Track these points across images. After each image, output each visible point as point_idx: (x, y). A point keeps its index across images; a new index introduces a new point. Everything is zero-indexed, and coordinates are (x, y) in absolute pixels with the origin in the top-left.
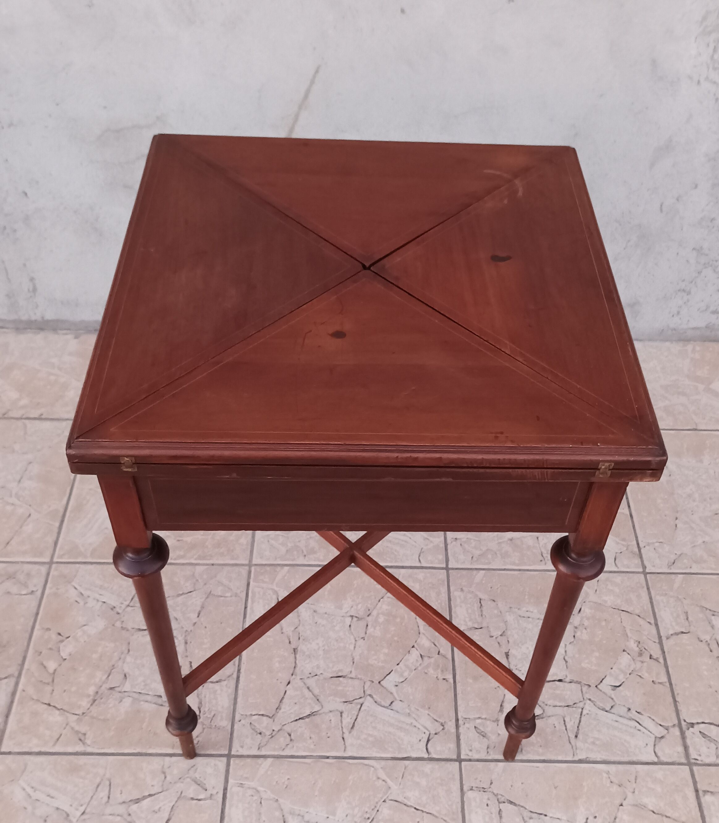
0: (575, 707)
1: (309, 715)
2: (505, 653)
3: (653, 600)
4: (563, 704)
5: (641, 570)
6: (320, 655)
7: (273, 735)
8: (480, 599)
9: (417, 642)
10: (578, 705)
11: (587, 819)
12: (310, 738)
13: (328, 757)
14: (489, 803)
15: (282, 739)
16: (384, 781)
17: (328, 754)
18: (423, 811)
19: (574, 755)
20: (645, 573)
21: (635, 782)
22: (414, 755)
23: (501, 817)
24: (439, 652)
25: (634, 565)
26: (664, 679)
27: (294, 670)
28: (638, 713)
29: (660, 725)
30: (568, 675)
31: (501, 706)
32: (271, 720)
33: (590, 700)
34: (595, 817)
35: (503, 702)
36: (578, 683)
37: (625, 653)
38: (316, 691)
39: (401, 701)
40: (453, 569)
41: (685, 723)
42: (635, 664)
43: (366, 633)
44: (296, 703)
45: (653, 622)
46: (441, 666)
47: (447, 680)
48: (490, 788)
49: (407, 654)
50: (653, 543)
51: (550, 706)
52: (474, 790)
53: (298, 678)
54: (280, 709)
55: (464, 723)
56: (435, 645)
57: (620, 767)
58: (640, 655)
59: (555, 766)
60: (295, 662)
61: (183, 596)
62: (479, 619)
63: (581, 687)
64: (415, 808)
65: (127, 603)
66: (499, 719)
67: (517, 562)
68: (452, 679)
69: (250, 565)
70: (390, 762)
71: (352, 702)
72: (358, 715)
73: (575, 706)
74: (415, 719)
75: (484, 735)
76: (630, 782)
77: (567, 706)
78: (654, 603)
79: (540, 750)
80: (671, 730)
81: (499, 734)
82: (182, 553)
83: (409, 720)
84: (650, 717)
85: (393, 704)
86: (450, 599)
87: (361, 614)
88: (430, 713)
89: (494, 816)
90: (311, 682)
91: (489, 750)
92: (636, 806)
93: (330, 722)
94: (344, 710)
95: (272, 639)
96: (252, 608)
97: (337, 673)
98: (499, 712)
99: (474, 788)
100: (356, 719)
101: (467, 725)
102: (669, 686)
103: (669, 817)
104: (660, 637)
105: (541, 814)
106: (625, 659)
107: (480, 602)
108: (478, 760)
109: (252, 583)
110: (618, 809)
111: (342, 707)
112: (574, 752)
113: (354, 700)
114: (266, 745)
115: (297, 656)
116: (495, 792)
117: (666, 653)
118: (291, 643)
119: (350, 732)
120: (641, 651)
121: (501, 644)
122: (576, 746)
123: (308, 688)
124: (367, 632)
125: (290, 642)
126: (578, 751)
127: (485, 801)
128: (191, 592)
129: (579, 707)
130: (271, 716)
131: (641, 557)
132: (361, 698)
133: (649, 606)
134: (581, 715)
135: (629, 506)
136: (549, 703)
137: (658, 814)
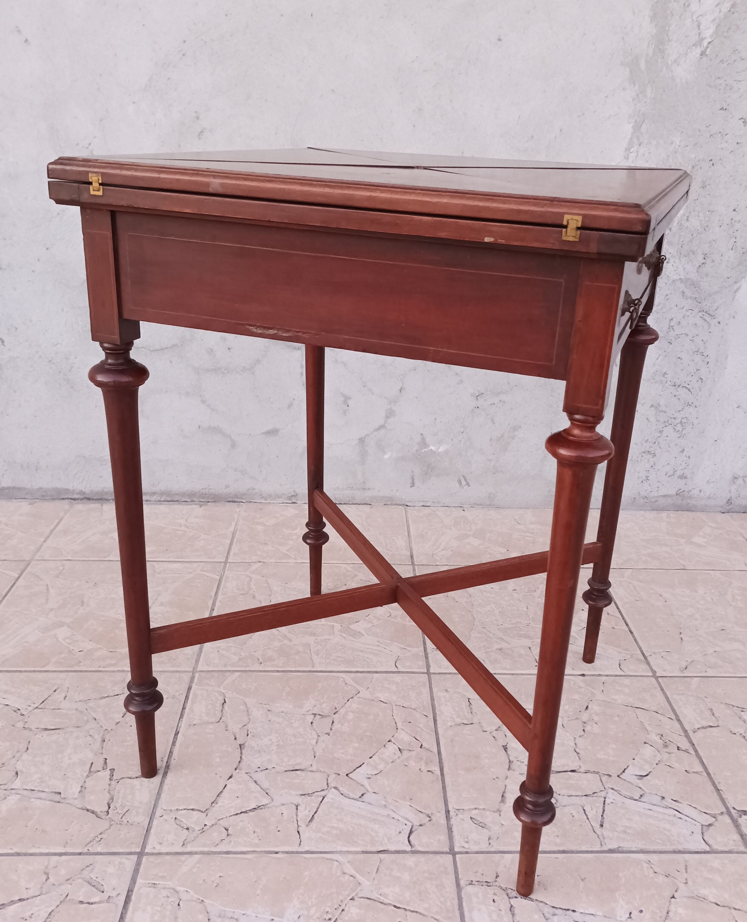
0: (596, 797)
1: (255, 808)
2: (503, 746)
3: (670, 699)
4: (580, 793)
5: (651, 674)
6: (273, 750)
7: (204, 830)
8: (469, 699)
9: (394, 736)
10: (599, 794)
11: (630, 913)
12: (254, 832)
13: (277, 853)
14: (496, 898)
15: (215, 834)
16: (352, 876)
17: (276, 850)
18: (405, 910)
19: (601, 845)
20: (657, 678)
21: (686, 872)
22: (392, 848)
23: (513, 915)
24: (422, 745)
25: (643, 669)
26: (700, 769)
27: (239, 764)
28: (675, 801)
29: (705, 813)
30: (582, 765)
31: (503, 796)
32: (205, 814)
33: (612, 789)
34: (641, 911)
35: (504, 792)
36: (597, 773)
37: (646, 745)
38: (265, 785)
39: (375, 793)
40: (434, 674)
41: (736, 811)
42: (661, 755)
43: (331, 729)
44: (238, 797)
45: (673, 717)
46: (424, 758)
47: (433, 772)
48: (496, 881)
49: (383, 748)
50: (660, 653)
51: (564, 795)
52: (475, 885)
53: (243, 772)
54: (217, 803)
55: (457, 815)
56: (417, 740)
57: (663, 856)
58: (666, 746)
59: (579, 857)
60: (241, 757)
61: (107, 699)
62: (469, 716)
63: (600, 777)
64: (395, 906)
65: (36, 706)
66: (500, 810)
67: (509, 667)
68: (439, 772)
69: (194, 671)
70: (362, 856)
71: (311, 795)
72: (318, 808)
73: (595, 795)
74: (393, 810)
75: (483, 826)
76: (679, 871)
77: (585, 796)
78: (672, 702)
79: (558, 840)
80: (720, 818)
81: (502, 824)
82: (113, 662)
83: (386, 812)
84: (690, 806)
85: (365, 796)
86: (432, 699)
87: (326, 712)
88: (411, 805)
89: (503, 913)
90: (260, 777)
91: (491, 841)
92: (693, 897)
93: (282, 816)
94: (300, 802)
95: (213, 736)
96: (191, 709)
97: (294, 767)
98: (500, 803)
99: (474, 883)
100: (316, 811)
101: (460, 816)
102: (706, 775)
103: (739, 910)
104: (685, 731)
105: (568, 910)
106: (648, 751)
107: (469, 701)
108: (477, 853)
109: (194, 686)
110: (670, 902)
111: (299, 800)
112: (601, 842)
113: (314, 793)
114: (193, 841)
115: (244, 751)
116: (504, 886)
117: (696, 746)
118: (237, 739)
119: (307, 826)
120: (666, 743)
121: (497, 738)
122: (602, 834)
123: (255, 782)
124: (333, 729)
125: (235, 739)
126: (606, 841)
127: (491, 897)
128: (117, 695)
129: (600, 796)
130: (204, 810)
131: (648, 664)
132: (322, 790)
133: (667, 704)
134: (604, 804)
135: (627, 625)
136: (562, 792)
137: (723, 906)
